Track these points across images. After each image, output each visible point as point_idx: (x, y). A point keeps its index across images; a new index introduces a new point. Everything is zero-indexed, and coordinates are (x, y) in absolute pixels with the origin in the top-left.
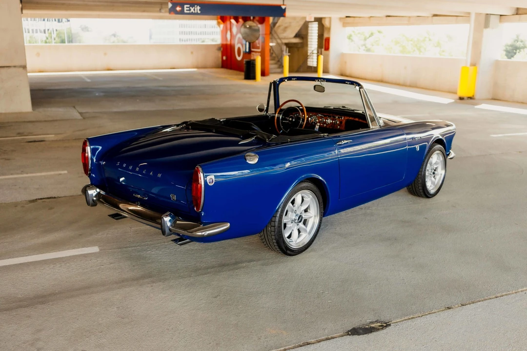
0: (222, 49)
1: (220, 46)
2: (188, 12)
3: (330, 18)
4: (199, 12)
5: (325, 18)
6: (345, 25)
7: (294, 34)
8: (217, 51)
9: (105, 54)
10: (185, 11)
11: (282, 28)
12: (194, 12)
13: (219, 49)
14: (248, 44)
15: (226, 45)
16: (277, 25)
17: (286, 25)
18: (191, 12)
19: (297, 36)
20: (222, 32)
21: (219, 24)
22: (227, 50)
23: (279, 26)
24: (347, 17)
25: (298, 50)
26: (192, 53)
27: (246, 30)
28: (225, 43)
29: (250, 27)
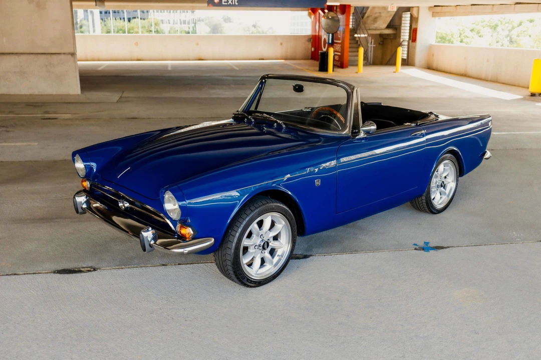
0: (312, 40)
1: (311, 37)
2: (226, 4)
3: (418, 7)
4: (237, 4)
5: (413, 7)
6: (434, 14)
7: (386, 25)
8: (307, 43)
9: (197, 44)
10: (223, 3)
11: (371, 18)
12: (231, 4)
13: (309, 40)
14: (331, 35)
15: (315, 36)
16: (366, 15)
17: (376, 15)
18: (229, 3)
19: (389, 27)
20: (312, 22)
21: (310, 15)
22: (315, 40)
23: (368, 17)
24: (435, 6)
25: (392, 41)
26: (281, 44)
27: (329, 21)
28: (314, 34)
29: (333, 18)
